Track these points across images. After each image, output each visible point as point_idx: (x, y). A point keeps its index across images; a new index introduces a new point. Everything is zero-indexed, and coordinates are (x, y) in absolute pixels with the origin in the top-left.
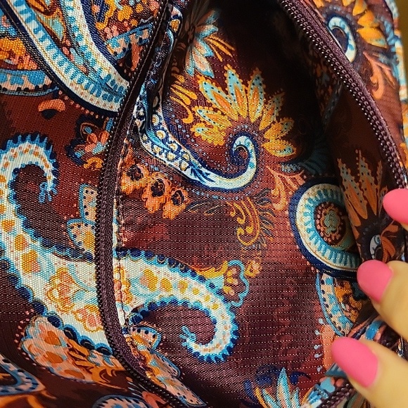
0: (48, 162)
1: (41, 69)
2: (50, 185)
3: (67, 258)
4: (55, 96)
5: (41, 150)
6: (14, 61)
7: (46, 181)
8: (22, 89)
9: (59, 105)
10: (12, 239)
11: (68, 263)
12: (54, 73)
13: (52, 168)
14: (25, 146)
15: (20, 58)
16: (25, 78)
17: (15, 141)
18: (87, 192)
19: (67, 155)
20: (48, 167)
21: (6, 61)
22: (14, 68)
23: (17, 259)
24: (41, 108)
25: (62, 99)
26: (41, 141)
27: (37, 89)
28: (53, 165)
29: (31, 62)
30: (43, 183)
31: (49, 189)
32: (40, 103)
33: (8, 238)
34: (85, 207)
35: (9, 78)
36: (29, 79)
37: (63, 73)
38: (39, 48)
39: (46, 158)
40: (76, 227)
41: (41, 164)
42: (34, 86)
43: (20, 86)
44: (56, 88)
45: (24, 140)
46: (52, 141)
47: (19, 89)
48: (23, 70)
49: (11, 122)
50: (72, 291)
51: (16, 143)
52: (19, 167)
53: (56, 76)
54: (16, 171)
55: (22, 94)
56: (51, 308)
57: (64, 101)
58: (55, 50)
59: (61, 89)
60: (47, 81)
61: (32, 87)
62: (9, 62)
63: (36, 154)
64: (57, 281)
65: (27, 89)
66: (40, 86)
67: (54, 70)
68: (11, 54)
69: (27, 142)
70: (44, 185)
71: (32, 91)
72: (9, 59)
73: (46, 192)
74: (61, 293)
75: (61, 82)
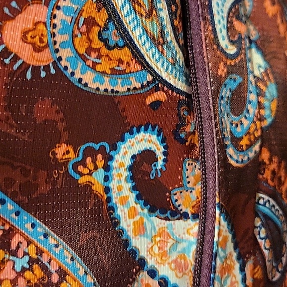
0: (159, 146)
1: (144, 69)
2: (160, 164)
3: (167, 219)
4: (157, 89)
5: (154, 137)
6: (122, 67)
7: (157, 161)
8: (131, 88)
9: (161, 96)
10: (126, 210)
11: (167, 222)
12: (154, 70)
13: (162, 150)
14: (140, 136)
15: (127, 63)
16: (132, 79)
17: (131, 133)
18: (189, 165)
19: (174, 138)
20: (160, 150)
21: (116, 68)
22: (123, 72)
23: (129, 226)
24: (149, 101)
25: (163, 90)
26: (153, 130)
27: (143, 86)
28: (164, 148)
29: (137, 65)
30: (154, 163)
31: (159, 167)
32: (147, 97)
33: (122, 211)
34: (187, 177)
35: (120, 82)
36: (136, 80)
37: (160, 68)
38: (142, 52)
39: (158, 143)
40: (178, 194)
41: (154, 148)
42: (140, 84)
43: (129, 87)
44: (157, 82)
45: (138, 131)
46: (162, 129)
47: (129, 89)
48: (130, 72)
49: (126, 117)
50: (169, 245)
51: (132, 135)
52: (136, 154)
53: (155, 72)
54: (133, 157)
55: (131, 92)
56: (151, 262)
57: (164, 91)
58: (153, 50)
59: (160, 82)
60: (150, 78)
61: (138, 85)
62: (119, 68)
63: (150, 141)
64: (158, 239)
65: (135, 88)
66: (145, 83)
67: (154, 67)
68: (120, 62)
69: (142, 132)
70: (155, 165)
71: (139, 89)
72: (118, 66)
73: (156, 170)
74: (160, 249)
75: (160, 76)
